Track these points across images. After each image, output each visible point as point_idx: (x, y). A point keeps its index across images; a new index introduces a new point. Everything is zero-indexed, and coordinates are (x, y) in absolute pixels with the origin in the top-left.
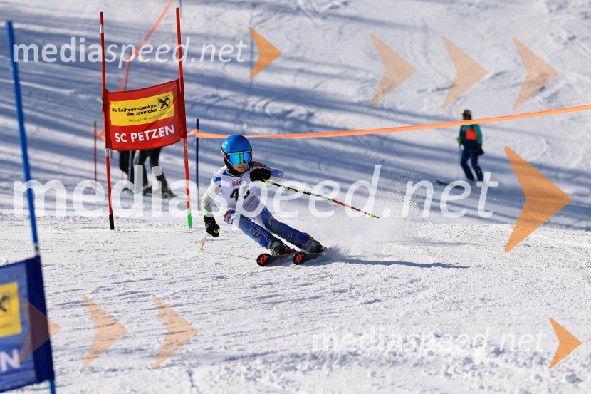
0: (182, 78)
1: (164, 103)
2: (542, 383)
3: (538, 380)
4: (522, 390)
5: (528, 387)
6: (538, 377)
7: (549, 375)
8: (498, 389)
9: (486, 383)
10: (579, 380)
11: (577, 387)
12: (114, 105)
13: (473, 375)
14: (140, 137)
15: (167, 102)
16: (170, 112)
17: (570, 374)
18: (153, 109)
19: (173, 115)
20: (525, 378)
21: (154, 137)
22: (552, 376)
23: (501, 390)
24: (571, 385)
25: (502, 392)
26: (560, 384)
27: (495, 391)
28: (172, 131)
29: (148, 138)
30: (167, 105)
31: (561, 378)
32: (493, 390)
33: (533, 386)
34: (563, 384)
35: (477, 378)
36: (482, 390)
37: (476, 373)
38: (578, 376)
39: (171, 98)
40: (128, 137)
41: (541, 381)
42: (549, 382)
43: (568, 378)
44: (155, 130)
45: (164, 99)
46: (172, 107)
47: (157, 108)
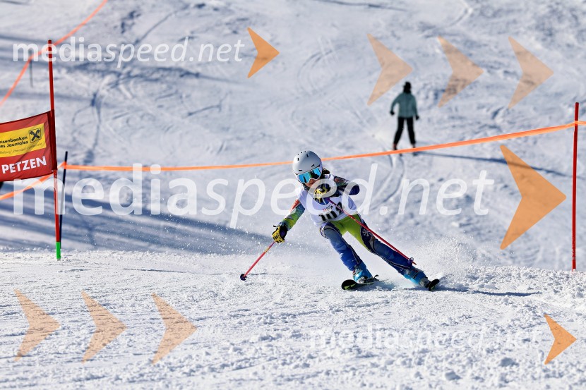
0: (53, 110)
1: (36, 136)
2: (422, 380)
3: (418, 378)
4: (403, 385)
5: (408, 384)
6: (418, 374)
7: (428, 374)
8: (379, 386)
9: (367, 381)
10: (458, 378)
11: (457, 384)
13: (354, 375)
14: (11, 168)
15: (38, 134)
16: (42, 144)
17: (449, 371)
18: (24, 141)
19: (45, 146)
20: (405, 376)
21: (25, 168)
22: (432, 375)
23: (382, 387)
24: (451, 382)
25: (384, 389)
26: (439, 381)
27: (377, 387)
28: (44, 163)
29: (19, 170)
30: (38, 137)
31: (441, 376)
32: (374, 386)
33: (414, 383)
34: (443, 381)
35: (358, 377)
36: (365, 388)
37: (357, 373)
38: (457, 374)
39: (43, 130)
41: (421, 378)
42: (429, 379)
43: (447, 375)
44: (26, 162)
45: (35, 132)
46: (43, 140)
47: (28, 140)
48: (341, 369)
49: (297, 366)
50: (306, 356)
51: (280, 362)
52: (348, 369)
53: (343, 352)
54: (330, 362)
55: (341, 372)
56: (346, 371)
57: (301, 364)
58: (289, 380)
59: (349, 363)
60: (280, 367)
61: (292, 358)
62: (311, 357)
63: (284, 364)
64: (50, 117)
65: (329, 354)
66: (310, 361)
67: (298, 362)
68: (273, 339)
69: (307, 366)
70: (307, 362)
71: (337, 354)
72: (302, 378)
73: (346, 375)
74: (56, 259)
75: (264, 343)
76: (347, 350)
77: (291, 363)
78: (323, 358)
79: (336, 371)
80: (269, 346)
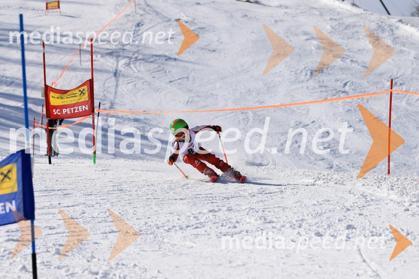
0: (93, 79)
1: (82, 92)
6: (299, 233)
7: (305, 233)
10: (322, 235)
12: (52, 94)
13: (262, 233)
14: (68, 111)
15: (84, 92)
16: (86, 97)
17: (317, 232)
18: (75, 95)
19: (87, 99)
21: (76, 111)
22: (307, 233)
26: (311, 237)
28: (87, 109)
29: (73, 112)
30: (84, 94)
31: (312, 234)
34: (313, 237)
38: (321, 233)
39: (86, 89)
40: (61, 111)
41: (300, 235)
42: (305, 236)
43: (316, 234)
44: (77, 108)
45: (82, 90)
46: (87, 94)
47: (78, 95)
48: (255, 229)
49: (229, 227)
50: (235, 221)
51: (220, 225)
52: (259, 229)
53: (256, 220)
54: (249, 225)
55: (255, 231)
56: (258, 231)
57: (232, 226)
58: (225, 235)
59: (259, 226)
60: (220, 227)
61: (227, 223)
62: (237, 222)
63: (222, 226)
64: (91, 82)
65: (248, 221)
66: (237, 225)
67: (230, 225)
68: (217, 211)
69: (235, 227)
70: (236, 225)
71: (252, 220)
72: (233, 234)
73: (257, 233)
74: (93, 163)
75: (211, 214)
76: (258, 219)
77: (226, 225)
78: (244, 223)
79: (252, 231)
80: (214, 215)
